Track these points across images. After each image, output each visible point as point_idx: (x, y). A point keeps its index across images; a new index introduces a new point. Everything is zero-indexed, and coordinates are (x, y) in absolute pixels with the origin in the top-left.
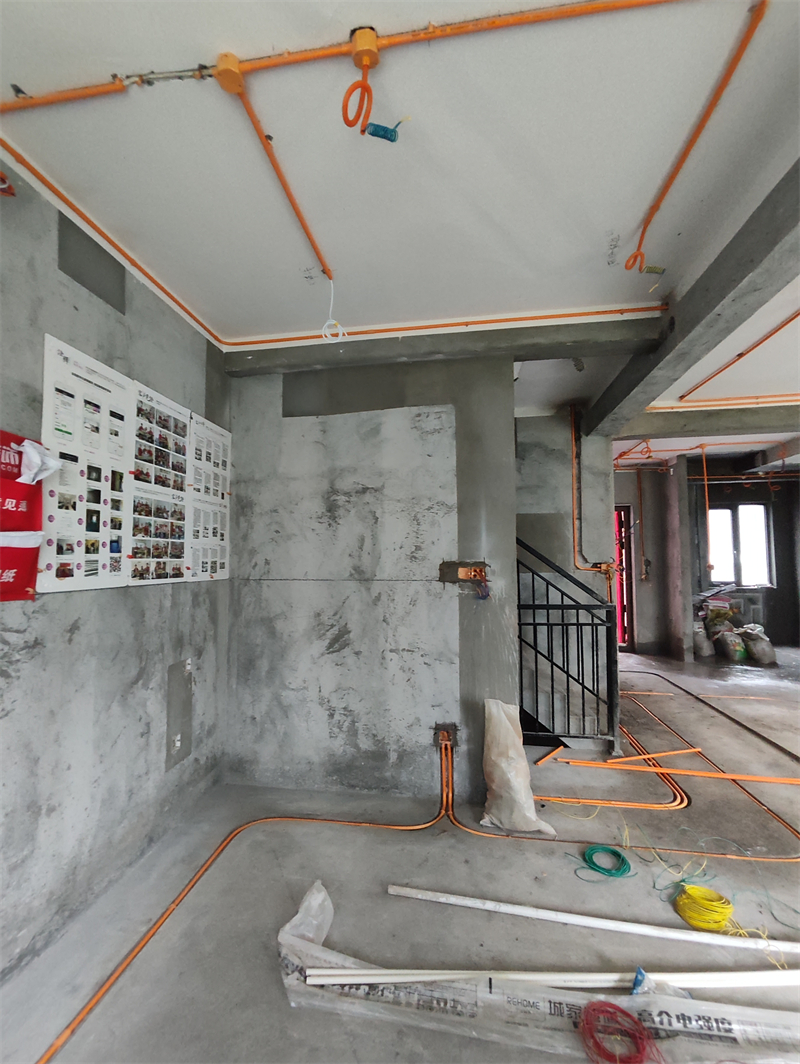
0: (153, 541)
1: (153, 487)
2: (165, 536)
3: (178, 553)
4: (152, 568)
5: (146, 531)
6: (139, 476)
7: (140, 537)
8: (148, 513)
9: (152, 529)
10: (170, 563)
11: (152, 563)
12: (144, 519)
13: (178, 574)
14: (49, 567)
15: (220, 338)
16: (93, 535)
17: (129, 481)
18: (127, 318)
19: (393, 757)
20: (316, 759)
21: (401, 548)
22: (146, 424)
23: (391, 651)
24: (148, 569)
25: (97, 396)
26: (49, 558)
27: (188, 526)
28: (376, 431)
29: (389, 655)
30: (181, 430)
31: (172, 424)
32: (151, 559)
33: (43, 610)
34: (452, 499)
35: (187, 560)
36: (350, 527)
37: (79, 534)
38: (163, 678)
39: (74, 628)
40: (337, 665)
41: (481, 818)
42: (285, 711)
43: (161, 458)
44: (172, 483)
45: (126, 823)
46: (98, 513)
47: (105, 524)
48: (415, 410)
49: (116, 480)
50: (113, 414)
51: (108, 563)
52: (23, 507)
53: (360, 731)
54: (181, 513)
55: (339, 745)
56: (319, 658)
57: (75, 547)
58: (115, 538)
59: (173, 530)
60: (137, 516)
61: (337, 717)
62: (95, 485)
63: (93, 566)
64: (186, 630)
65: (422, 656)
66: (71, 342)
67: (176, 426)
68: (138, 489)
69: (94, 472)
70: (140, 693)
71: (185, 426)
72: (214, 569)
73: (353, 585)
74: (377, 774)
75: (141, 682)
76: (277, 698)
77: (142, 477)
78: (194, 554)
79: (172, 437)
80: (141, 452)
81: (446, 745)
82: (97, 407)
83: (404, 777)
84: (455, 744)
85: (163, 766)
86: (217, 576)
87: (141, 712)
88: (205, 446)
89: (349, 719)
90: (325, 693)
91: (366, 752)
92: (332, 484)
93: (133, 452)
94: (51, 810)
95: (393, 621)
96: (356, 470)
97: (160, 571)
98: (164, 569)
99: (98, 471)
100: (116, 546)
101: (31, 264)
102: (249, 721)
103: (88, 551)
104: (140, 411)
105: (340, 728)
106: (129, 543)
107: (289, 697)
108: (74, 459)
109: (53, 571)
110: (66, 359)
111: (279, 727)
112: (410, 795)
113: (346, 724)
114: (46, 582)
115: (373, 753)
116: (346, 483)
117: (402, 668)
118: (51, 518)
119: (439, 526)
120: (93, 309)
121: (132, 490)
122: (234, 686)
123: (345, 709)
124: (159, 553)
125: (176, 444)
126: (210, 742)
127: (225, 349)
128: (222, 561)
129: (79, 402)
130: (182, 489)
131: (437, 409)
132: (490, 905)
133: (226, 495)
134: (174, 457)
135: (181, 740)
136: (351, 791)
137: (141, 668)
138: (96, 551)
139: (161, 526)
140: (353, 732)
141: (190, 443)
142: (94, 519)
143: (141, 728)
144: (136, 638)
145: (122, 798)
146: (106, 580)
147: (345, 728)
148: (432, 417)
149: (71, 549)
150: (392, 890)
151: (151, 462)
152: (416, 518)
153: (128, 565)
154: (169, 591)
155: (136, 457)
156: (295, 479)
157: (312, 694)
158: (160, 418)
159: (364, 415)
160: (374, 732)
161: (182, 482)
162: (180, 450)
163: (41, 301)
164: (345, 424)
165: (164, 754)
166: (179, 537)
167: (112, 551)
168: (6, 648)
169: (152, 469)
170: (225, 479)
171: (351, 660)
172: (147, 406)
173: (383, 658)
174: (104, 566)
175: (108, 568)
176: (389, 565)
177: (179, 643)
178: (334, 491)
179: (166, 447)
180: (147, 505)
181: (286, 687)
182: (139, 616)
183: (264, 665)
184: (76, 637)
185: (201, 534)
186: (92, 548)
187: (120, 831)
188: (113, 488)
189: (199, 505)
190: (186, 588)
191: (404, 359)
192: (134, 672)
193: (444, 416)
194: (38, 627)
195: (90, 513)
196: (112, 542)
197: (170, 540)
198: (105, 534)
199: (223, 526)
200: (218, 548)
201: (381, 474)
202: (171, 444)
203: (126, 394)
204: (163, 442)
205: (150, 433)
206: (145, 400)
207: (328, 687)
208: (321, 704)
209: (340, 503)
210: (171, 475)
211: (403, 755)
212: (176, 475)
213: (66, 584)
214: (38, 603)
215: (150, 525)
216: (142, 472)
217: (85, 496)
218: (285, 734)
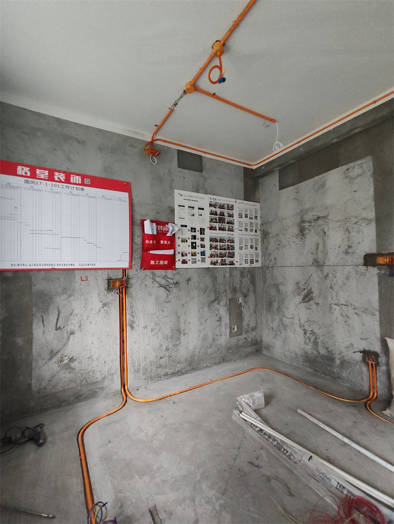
0: (219, 251)
1: (218, 231)
2: (225, 249)
3: (232, 255)
4: (219, 261)
5: (216, 248)
6: (211, 228)
7: (213, 250)
8: (216, 241)
9: (219, 247)
10: (228, 260)
11: (219, 260)
12: (214, 244)
13: (232, 263)
14: (179, 260)
15: (250, 163)
16: (194, 250)
17: (207, 231)
18: (204, 173)
19: (338, 362)
20: (298, 352)
21: (339, 247)
22: (213, 209)
23: (335, 304)
24: (217, 262)
25: (192, 204)
26: (179, 257)
27: (236, 245)
28: (323, 185)
29: (334, 307)
30: (231, 208)
31: (226, 206)
32: (218, 258)
33: (178, 273)
34: (372, 215)
35: (236, 258)
36: (312, 238)
37: (189, 250)
38: (226, 302)
39: (189, 280)
40: (307, 308)
41: (385, 409)
42: (285, 327)
43: (221, 220)
44: (227, 229)
45: (212, 349)
46: (195, 243)
47: (198, 246)
48: (345, 167)
49: (202, 231)
50: (199, 209)
51: (200, 259)
52: (169, 243)
53: (320, 344)
54: (232, 240)
55: (309, 348)
56: (298, 304)
57: (188, 254)
58: (202, 251)
59: (228, 247)
60: (211, 243)
61: (308, 335)
62: (194, 234)
63: (195, 260)
64: (238, 286)
65: (354, 309)
66: (182, 189)
67: (228, 207)
68: (211, 233)
69: (193, 230)
70: (216, 305)
71: (233, 206)
72: (252, 262)
73: (313, 269)
74: (328, 368)
75: (216, 302)
76: (281, 321)
77: (213, 228)
78: (240, 257)
79: (226, 212)
80: (212, 219)
81: (372, 364)
82: (193, 207)
83: (345, 374)
84: (377, 364)
85: (228, 335)
86: (253, 266)
87: (217, 313)
88: (244, 211)
89: (314, 337)
90: (302, 322)
91: (323, 355)
92: (302, 217)
93: (209, 220)
94: (184, 334)
95: (336, 288)
96: (313, 208)
97: (222, 263)
98: (225, 262)
99: (195, 229)
100: (203, 254)
101: (169, 171)
102: (271, 329)
103: (192, 255)
104: (211, 205)
105: (310, 340)
106: (208, 252)
107: (286, 321)
108: (186, 226)
109: (181, 262)
110: (181, 195)
111: (283, 334)
112: (349, 385)
113: (312, 339)
114: (179, 265)
115: (327, 357)
116: (309, 217)
117: (341, 314)
118: (179, 246)
119: (363, 232)
120: (190, 176)
121: (208, 234)
122: (265, 313)
123: (312, 331)
124: (222, 256)
125: (228, 214)
126: (254, 333)
127: (254, 168)
128: (257, 259)
129: (186, 207)
130: (232, 231)
131: (359, 162)
132: (346, 440)
133: (258, 230)
134: (227, 219)
135: (237, 328)
136: (316, 373)
137: (216, 297)
138: (195, 255)
139: (223, 246)
140: (316, 344)
141: (235, 212)
142: (194, 245)
143: (217, 318)
144: (214, 286)
145: (210, 340)
146: (200, 265)
147: (312, 341)
148: (356, 168)
149: (186, 255)
150: (299, 411)
151: (217, 223)
152: (347, 230)
153: (208, 260)
154: (228, 270)
155: (210, 222)
156: (285, 219)
157: (296, 321)
158: (220, 205)
159: (316, 178)
160: (327, 346)
161: (232, 228)
162: (231, 216)
163: (173, 180)
164: (307, 186)
165: (228, 331)
166: (232, 250)
167: (201, 255)
168: (168, 283)
169: (217, 225)
170: (257, 224)
171: (314, 307)
172: (213, 202)
173: (331, 308)
174: (199, 261)
175: (200, 261)
176: (333, 257)
177: (234, 290)
178: (303, 221)
179: (224, 216)
180: (215, 239)
181: (284, 316)
182: (214, 279)
183: (276, 305)
184: (190, 282)
185: (243, 248)
186: (194, 254)
187: (210, 351)
188: (201, 234)
189: (242, 237)
190: (236, 269)
191: (335, 140)
192: (213, 298)
193: (364, 165)
194: (177, 278)
195: (192, 243)
196: (201, 252)
197: (227, 251)
198: (199, 250)
199: (257, 243)
200: (254, 254)
201: (326, 208)
202: (226, 214)
203: (204, 200)
204: (222, 214)
205: (216, 212)
206: (212, 201)
207: (304, 319)
208: (300, 327)
209: (306, 227)
210: (227, 226)
211: (343, 363)
212: (229, 226)
213: (185, 266)
214: (177, 271)
215: (217, 246)
216: (213, 227)
217: (190, 238)
218: (285, 338)
